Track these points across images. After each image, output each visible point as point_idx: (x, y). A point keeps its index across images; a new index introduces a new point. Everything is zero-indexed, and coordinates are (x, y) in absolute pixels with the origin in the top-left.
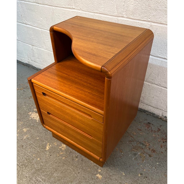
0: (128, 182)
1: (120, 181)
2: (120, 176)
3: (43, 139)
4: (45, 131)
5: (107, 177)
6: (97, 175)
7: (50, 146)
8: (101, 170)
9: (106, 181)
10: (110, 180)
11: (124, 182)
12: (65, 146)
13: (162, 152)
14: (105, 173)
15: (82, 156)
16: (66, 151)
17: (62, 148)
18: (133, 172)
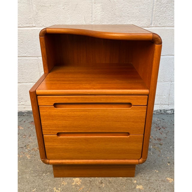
1: (160, 179)
2: (157, 175)
3: (43, 187)
4: (38, 177)
5: (147, 183)
6: (137, 188)
7: (58, 190)
8: (136, 180)
9: (150, 188)
10: (152, 184)
11: (164, 178)
12: (77, 179)
13: (165, 137)
14: (141, 181)
15: (105, 178)
16: (84, 183)
17: (77, 184)
18: (162, 165)
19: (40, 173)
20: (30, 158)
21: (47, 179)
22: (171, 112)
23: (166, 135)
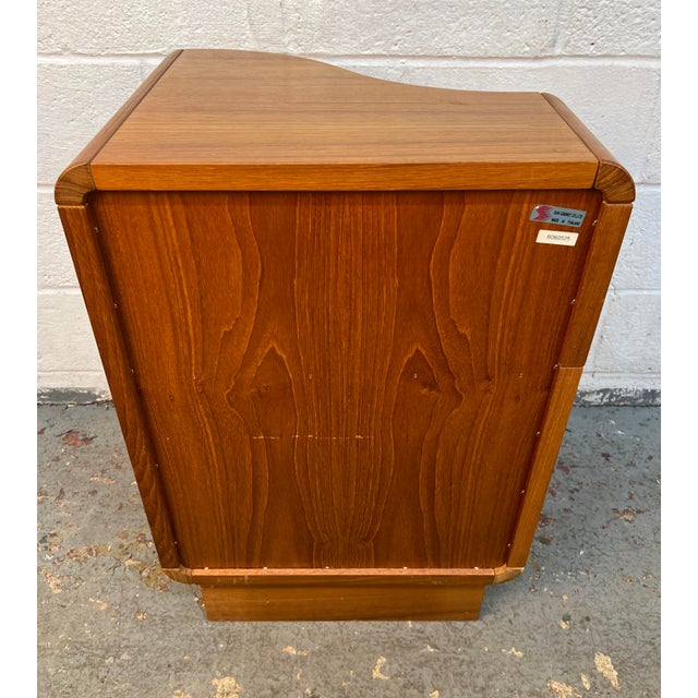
1: (526, 688)
2: (515, 669)
4: (87, 671)
8: (440, 690)
11: (541, 683)
13: (566, 510)
18: (539, 627)
19: (94, 655)
20: (59, 591)
21: (119, 678)
22: (602, 399)
23: (571, 499)
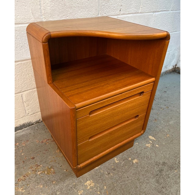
0: (144, 144)
2: (139, 146)
5: (138, 155)
6: (134, 162)
8: (130, 157)
9: (141, 158)
16: (96, 182)
17: (91, 186)
